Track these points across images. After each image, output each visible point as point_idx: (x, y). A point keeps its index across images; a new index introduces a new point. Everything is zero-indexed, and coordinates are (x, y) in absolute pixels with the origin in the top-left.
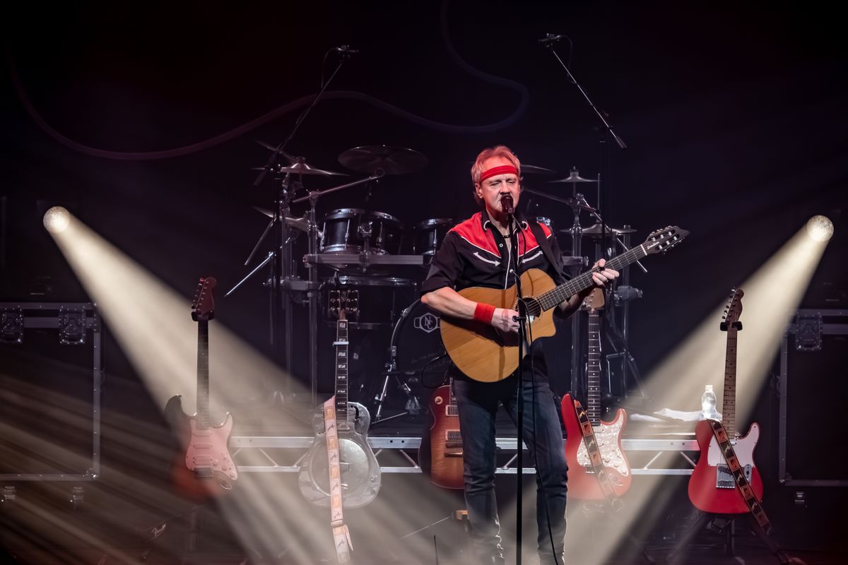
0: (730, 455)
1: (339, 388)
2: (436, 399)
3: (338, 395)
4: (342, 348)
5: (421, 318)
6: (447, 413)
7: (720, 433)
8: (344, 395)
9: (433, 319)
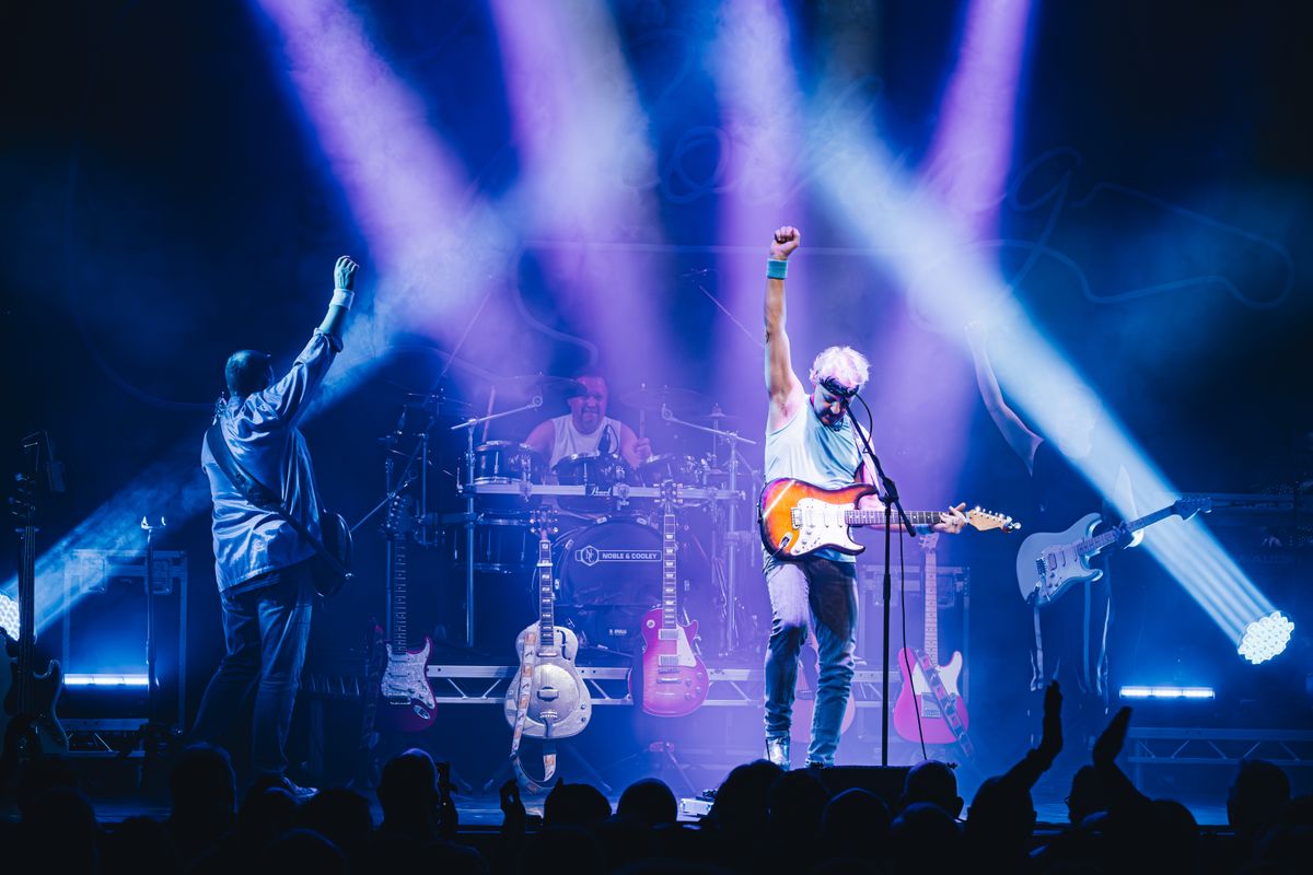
0: (935, 682)
1: (544, 611)
2: (648, 623)
3: (544, 619)
4: (545, 569)
5: (582, 551)
6: (659, 637)
7: (925, 660)
8: (549, 619)
9: (594, 552)
